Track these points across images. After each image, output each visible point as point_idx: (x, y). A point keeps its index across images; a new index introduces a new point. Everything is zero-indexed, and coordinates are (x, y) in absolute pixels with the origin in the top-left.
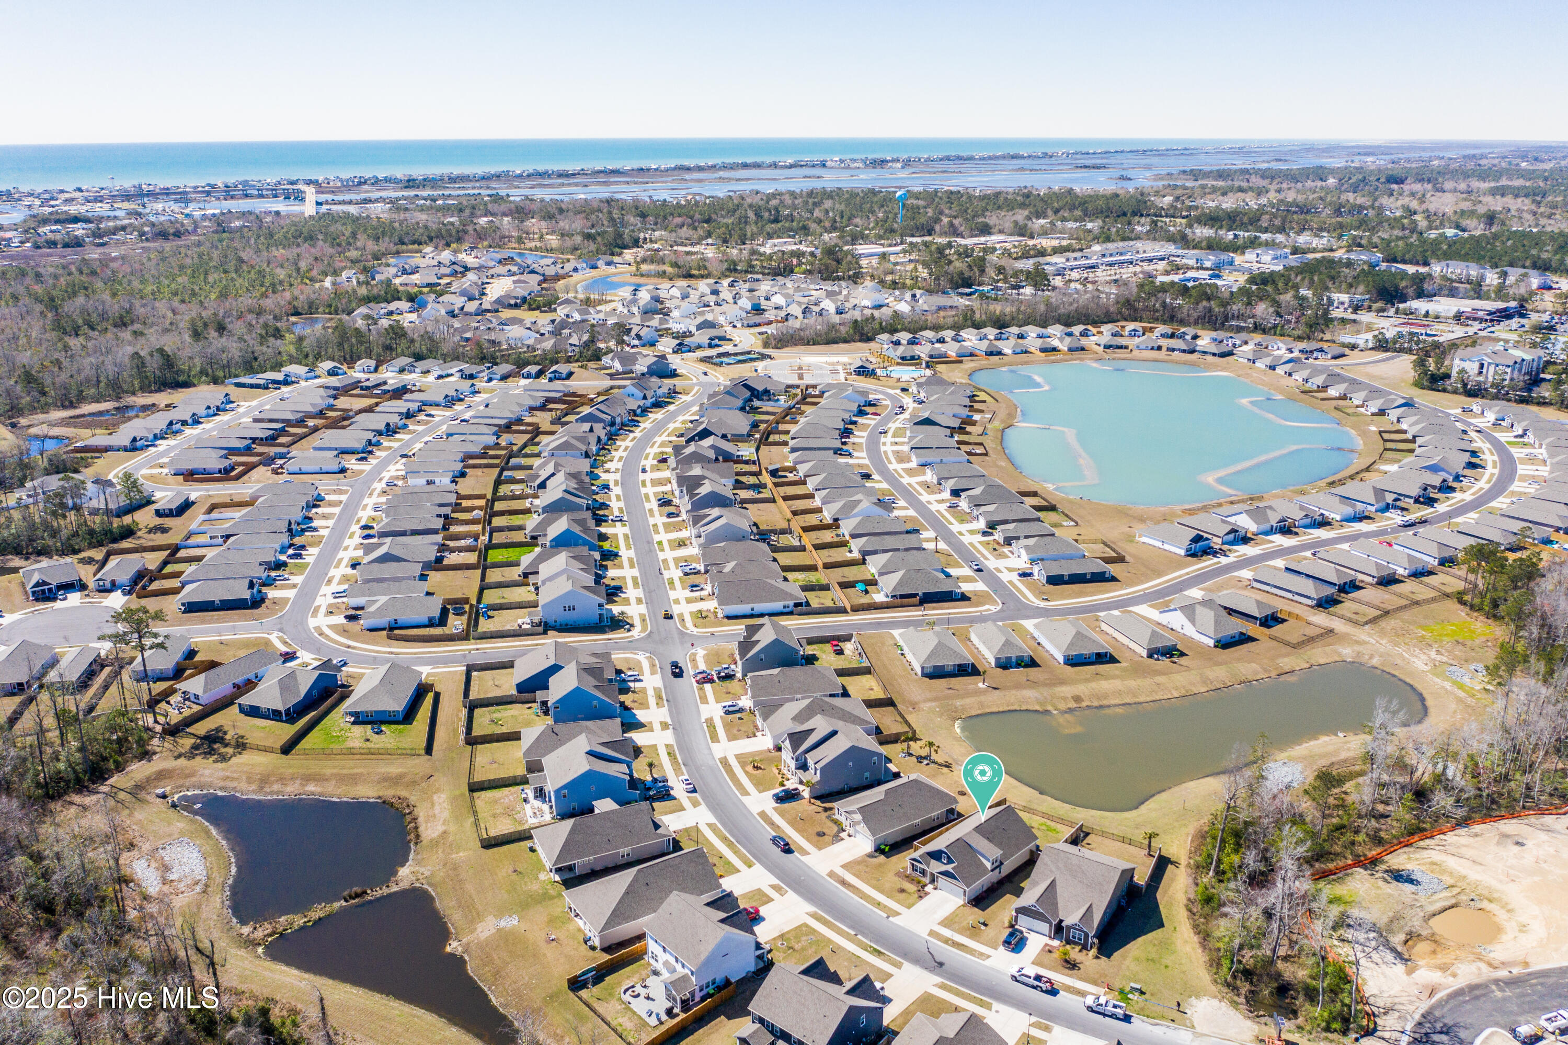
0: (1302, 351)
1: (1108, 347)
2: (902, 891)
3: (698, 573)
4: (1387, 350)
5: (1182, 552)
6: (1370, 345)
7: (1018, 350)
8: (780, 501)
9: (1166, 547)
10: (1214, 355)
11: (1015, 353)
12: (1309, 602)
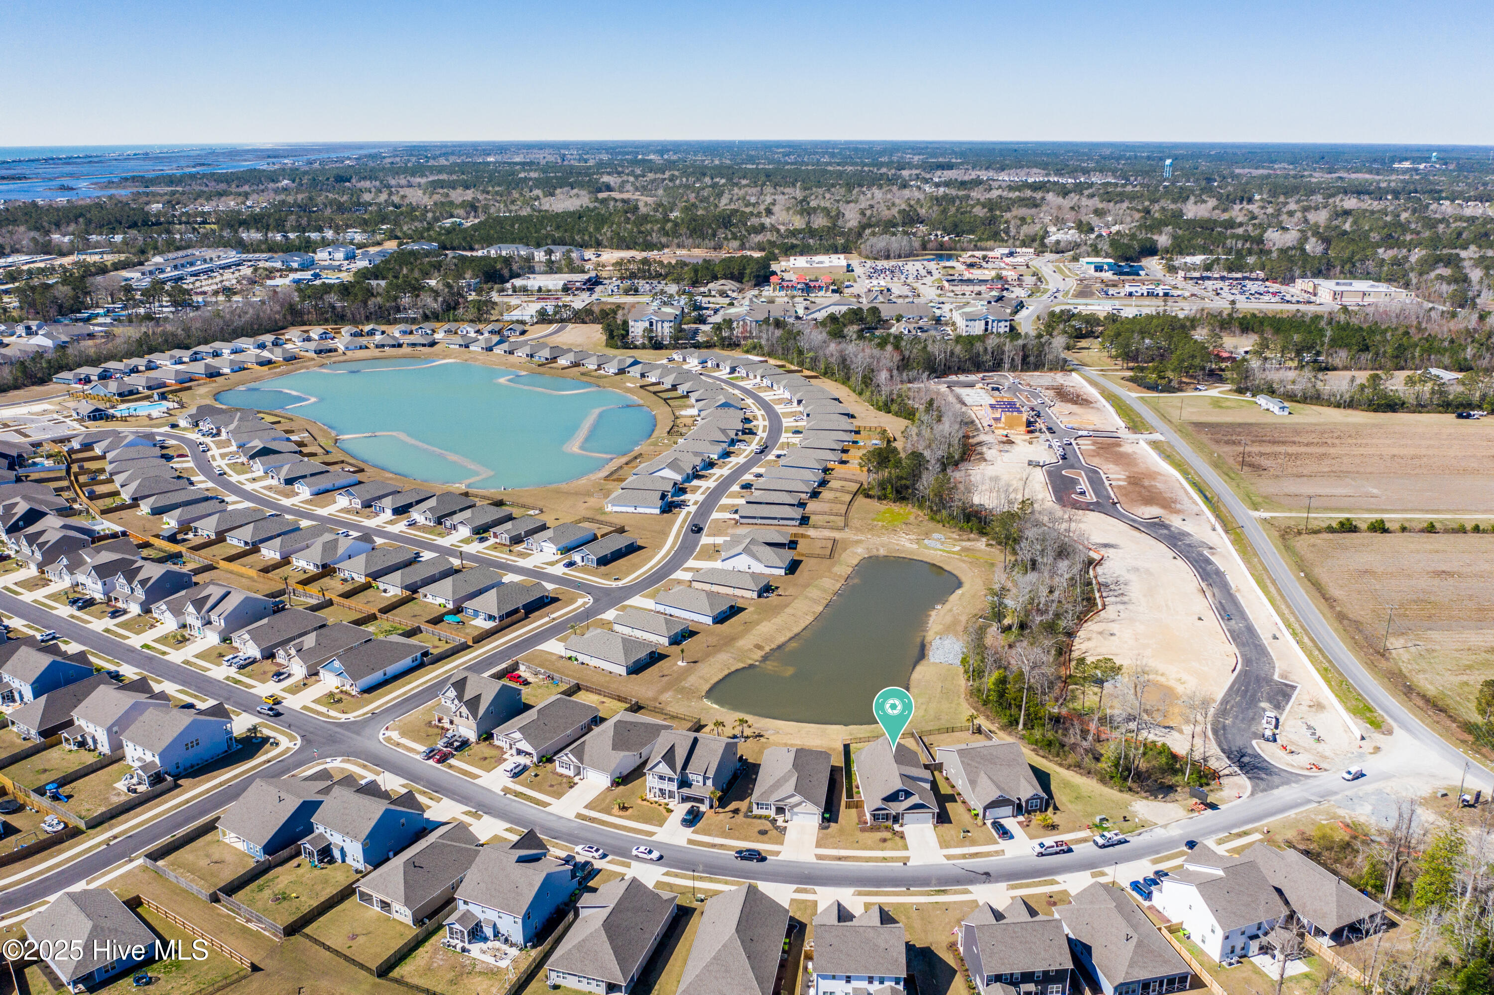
0: (491, 332)
1: (319, 352)
2: (885, 840)
3: (254, 661)
4: (551, 322)
5: (658, 511)
6: (535, 320)
7: (236, 368)
8: (223, 564)
9: (640, 510)
10: (424, 345)
11: (233, 371)
12: (793, 523)
